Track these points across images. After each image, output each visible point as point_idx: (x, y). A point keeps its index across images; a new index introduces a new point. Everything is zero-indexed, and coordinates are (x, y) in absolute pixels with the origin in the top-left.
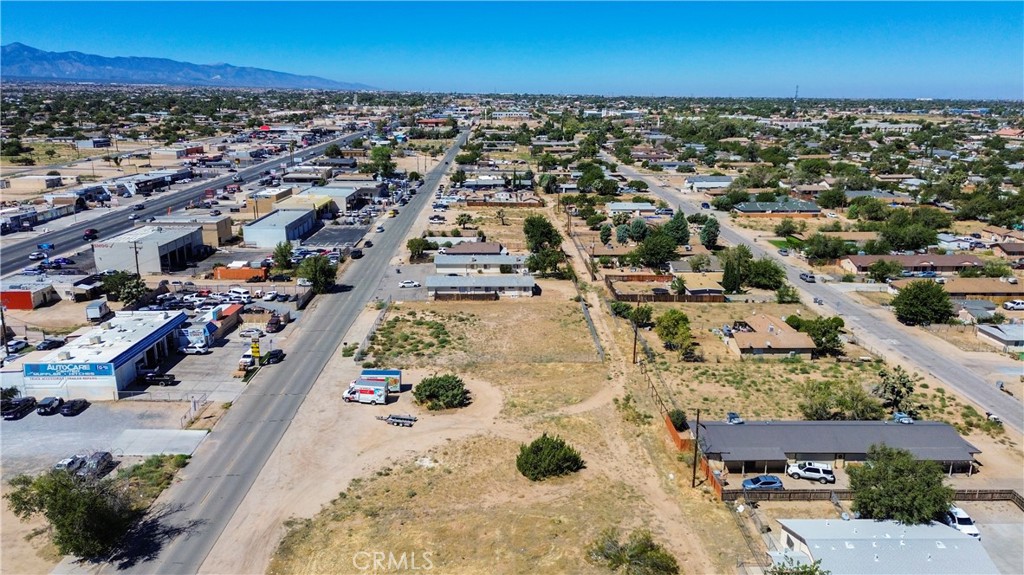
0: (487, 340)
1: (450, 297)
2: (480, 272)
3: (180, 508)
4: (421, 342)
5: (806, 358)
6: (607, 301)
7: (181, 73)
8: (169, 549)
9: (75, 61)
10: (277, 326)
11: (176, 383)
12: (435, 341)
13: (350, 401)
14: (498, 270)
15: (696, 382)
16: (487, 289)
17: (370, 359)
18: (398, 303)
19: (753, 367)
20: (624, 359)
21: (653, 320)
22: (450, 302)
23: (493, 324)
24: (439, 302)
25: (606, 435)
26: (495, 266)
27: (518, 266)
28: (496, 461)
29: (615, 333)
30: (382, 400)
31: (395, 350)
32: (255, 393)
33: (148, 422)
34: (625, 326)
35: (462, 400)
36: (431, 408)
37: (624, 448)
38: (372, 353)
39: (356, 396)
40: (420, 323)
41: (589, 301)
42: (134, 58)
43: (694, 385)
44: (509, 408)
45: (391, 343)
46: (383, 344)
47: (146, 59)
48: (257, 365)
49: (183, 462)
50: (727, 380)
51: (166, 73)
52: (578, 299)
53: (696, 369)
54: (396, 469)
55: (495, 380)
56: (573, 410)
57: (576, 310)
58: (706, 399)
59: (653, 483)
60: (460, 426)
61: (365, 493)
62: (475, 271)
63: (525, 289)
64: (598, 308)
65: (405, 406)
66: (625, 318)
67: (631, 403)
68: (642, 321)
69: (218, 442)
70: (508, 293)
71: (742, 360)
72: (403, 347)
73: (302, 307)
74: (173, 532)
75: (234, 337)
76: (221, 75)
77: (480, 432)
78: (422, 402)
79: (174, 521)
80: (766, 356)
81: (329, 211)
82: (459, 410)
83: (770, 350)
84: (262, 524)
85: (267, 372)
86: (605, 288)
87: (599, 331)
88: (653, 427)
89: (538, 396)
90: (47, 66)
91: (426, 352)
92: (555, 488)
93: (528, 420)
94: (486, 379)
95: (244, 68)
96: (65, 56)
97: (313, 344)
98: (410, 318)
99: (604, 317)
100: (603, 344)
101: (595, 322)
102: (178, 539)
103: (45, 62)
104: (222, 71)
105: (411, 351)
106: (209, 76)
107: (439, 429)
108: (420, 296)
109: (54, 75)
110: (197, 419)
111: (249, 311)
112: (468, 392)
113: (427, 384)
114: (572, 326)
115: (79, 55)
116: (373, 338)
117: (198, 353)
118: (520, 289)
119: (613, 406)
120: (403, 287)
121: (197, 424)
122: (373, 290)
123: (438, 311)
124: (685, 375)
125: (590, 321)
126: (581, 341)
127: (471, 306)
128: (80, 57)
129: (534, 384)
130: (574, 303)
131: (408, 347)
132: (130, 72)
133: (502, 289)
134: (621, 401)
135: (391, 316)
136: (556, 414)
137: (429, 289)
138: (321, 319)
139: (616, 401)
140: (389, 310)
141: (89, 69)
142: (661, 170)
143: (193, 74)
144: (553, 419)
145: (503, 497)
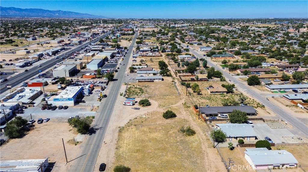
0: (152, 91)
1: (142, 82)
2: (148, 75)
3: (97, 125)
4: (137, 92)
5: (225, 93)
6: (180, 82)
7: (46, 13)
8: (98, 132)
9: (13, 10)
10: (103, 89)
11: (85, 102)
12: (140, 92)
13: (125, 105)
14: (153, 74)
15: (200, 99)
16: (151, 79)
17: (127, 96)
18: (130, 83)
19: (213, 96)
20: (184, 95)
21: (191, 86)
22: (142, 83)
23: (153, 88)
24: (140, 83)
25: (181, 110)
26: (152, 73)
27: (157, 73)
28: (158, 116)
29: (182, 89)
30: (132, 105)
31: (132, 94)
32: (103, 104)
33: (82, 110)
34: (184, 87)
35: (149, 104)
36: (143, 106)
37: (185, 113)
38: (127, 95)
39: (126, 104)
40: (136, 88)
41: (176, 82)
42: (31, 9)
43: (200, 100)
44: (160, 106)
45: (130, 93)
46: (129, 93)
47: (35, 9)
48: (101, 98)
49: (93, 117)
50: (207, 99)
51: (41, 13)
52: (173, 81)
53: (200, 97)
54: (138, 118)
55: (156, 100)
56: (173, 106)
57: (172, 84)
58: (202, 103)
59: (191, 119)
60: (150, 109)
61: (133, 122)
62: (147, 75)
63: (160, 79)
64: (178, 84)
65: (137, 106)
66: (184, 85)
67: (186, 104)
68: (188, 86)
69: (99, 114)
70: (156, 80)
71: (211, 94)
72: (133, 93)
73: (107, 85)
74: (97, 129)
75: (93, 92)
76: (58, 14)
77: (154, 110)
78: (141, 105)
79: (96, 127)
80: (216, 93)
81: (106, 59)
82: (149, 106)
83: (217, 92)
84: (114, 128)
85: (104, 100)
86: (179, 78)
87: (178, 89)
88: (191, 109)
89: (166, 103)
90: (4, 12)
91: (139, 94)
92: (171, 120)
93: (164, 108)
94: (154, 100)
95: (65, 11)
96: (10, 8)
97: (112, 93)
98: (133, 87)
99: (179, 85)
100: (179, 92)
101: (177, 87)
102: (99, 130)
103: (4, 11)
104: (59, 12)
105: (135, 94)
107: (146, 110)
108: (135, 81)
109: (7, 15)
110: (93, 109)
111: (95, 86)
112: (150, 103)
113: (141, 101)
114: (172, 88)
115: (14, 8)
116: (126, 92)
117: (87, 96)
118: (159, 79)
119: (182, 105)
120: (130, 79)
121: (93, 110)
122: (123, 80)
123: (140, 85)
124: (198, 98)
125: (176, 87)
126: (174, 91)
127: (147, 84)
128: (14, 9)
129: (165, 101)
130: (172, 82)
131: (135, 93)
132: (30, 13)
133: (154, 79)
134: (184, 104)
135: (129, 86)
136: (170, 107)
137: (137, 80)
138: (113, 87)
139: (183, 104)
140: (128, 85)
141: (17, 13)
142: (193, 45)
143: (50, 13)
144: (169, 107)
145: (161, 122)
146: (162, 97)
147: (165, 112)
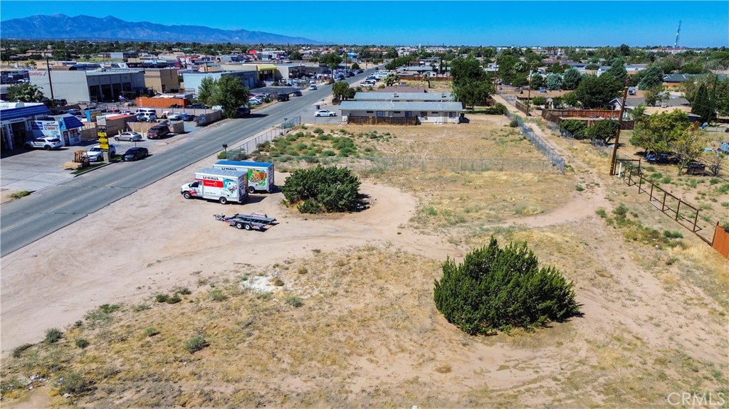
0: (402, 152)
1: (365, 120)
4: (319, 152)
6: (549, 128)
12: (337, 151)
16: (407, 113)
18: (307, 125)
22: (364, 125)
23: (411, 141)
24: (352, 125)
25: (604, 260)
28: (394, 290)
30: (235, 196)
35: (356, 203)
36: (304, 210)
39: (200, 190)
40: (325, 138)
44: (423, 218)
48: (106, 161)
52: (515, 125)
55: (407, 186)
56: (531, 222)
57: (513, 133)
60: (342, 235)
63: (451, 115)
64: (540, 132)
65: (269, 207)
67: (629, 217)
70: (431, 119)
72: (296, 155)
77: (373, 244)
78: (292, 202)
82: (347, 215)
85: (113, 167)
86: (543, 120)
89: (471, 204)
93: (455, 232)
94: (394, 185)
99: (550, 138)
106: (231, 38)
107: (307, 237)
108: (334, 121)
111: (140, 121)
112: (364, 196)
113: (300, 177)
114: (510, 143)
116: (263, 146)
118: (445, 114)
119: (599, 220)
120: (319, 115)
127: (388, 129)
130: (509, 128)
131: (302, 155)
133: (424, 114)
134: (610, 215)
135: (295, 133)
136: (506, 226)
138: (217, 133)
139: (602, 214)
145: (403, 368)
146: (449, 174)
147: (459, 261)
